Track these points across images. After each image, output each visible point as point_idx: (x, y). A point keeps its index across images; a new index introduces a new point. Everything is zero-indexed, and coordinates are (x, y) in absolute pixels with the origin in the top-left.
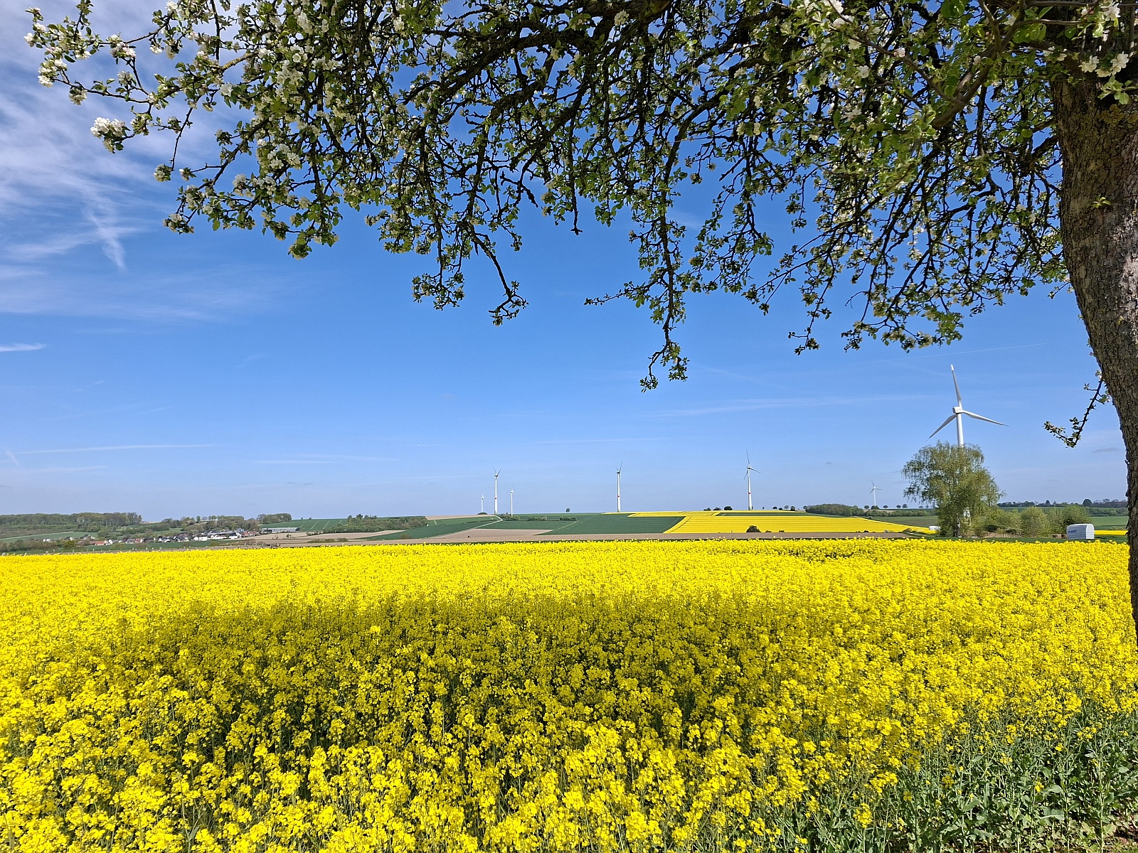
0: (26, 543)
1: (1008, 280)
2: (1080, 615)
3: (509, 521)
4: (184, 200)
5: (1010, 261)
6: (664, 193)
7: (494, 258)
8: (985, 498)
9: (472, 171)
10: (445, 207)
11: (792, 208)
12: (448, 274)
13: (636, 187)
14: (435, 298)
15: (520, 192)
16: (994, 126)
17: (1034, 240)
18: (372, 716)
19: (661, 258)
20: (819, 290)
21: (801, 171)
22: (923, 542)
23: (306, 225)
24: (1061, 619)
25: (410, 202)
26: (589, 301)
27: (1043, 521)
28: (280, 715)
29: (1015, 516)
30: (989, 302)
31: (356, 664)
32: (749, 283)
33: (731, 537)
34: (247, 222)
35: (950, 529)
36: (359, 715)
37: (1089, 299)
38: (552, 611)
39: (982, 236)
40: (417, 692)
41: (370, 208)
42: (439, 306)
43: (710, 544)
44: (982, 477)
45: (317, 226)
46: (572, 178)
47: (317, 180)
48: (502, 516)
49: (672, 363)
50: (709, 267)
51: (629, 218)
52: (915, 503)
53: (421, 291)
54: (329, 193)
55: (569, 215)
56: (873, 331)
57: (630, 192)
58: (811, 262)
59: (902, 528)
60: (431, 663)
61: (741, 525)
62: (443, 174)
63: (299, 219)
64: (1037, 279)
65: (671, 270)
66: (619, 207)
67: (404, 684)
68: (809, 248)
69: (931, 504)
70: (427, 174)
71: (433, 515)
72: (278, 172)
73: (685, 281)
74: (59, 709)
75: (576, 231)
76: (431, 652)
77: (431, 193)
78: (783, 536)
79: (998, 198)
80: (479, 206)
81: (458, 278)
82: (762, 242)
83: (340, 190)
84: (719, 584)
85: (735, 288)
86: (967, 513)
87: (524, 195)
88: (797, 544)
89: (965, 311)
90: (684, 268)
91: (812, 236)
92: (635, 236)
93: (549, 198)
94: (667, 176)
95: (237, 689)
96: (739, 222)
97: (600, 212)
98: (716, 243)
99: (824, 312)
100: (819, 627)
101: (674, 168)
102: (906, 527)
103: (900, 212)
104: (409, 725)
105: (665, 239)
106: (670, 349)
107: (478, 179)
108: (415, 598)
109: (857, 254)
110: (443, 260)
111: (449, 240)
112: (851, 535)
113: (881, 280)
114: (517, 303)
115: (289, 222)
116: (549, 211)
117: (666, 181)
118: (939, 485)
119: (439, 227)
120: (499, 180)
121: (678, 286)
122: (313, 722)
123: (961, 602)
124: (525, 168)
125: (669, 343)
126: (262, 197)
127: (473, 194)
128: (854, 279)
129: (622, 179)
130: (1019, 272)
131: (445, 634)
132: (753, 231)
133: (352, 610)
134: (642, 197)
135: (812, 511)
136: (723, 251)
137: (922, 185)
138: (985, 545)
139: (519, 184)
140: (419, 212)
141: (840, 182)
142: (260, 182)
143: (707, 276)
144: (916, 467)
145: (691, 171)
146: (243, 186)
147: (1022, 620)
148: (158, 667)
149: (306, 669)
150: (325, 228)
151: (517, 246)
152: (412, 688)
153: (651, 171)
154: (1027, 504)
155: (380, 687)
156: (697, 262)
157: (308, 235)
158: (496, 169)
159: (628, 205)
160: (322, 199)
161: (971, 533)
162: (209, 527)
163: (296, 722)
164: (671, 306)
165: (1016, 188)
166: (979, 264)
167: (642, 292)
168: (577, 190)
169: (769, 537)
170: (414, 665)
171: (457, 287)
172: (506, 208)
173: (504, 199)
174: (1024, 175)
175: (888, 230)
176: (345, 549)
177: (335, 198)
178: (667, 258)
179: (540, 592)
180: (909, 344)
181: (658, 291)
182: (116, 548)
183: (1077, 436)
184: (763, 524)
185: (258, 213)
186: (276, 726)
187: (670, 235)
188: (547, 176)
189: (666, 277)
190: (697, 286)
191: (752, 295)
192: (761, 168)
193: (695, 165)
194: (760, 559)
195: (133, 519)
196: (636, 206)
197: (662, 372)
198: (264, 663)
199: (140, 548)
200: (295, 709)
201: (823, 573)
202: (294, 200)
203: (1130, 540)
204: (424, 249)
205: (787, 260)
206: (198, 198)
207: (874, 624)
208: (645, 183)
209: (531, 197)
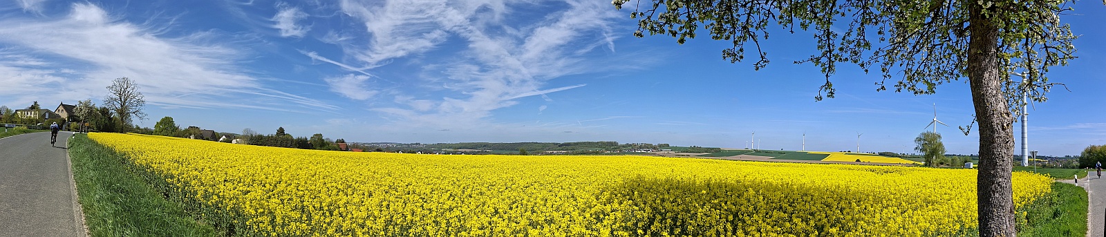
0: (585, 151)
1: (952, 74)
2: (965, 194)
3: (757, 152)
4: (640, 25)
5: (953, 67)
6: (829, 19)
7: (757, 42)
8: (940, 152)
9: (750, 5)
10: (737, 20)
11: (880, 33)
12: (737, 48)
13: (818, 15)
14: (731, 58)
15: (769, 14)
16: (952, 17)
17: (961, 61)
18: (704, 226)
19: (827, 46)
20: (887, 67)
21: (884, 18)
22: (918, 168)
23: (684, 30)
24: (959, 196)
25: (723, 19)
26: (795, 62)
27: (958, 161)
28: (669, 221)
29: (950, 159)
30: (945, 82)
31: (697, 205)
32: (861, 60)
33: (849, 163)
34: (663, 31)
35: (928, 164)
36: (698, 225)
37: (974, 85)
38: (770, 188)
39: (945, 56)
40: (720, 218)
41: (708, 22)
42: (733, 62)
43: (840, 165)
44: (940, 145)
45: (688, 31)
46: (791, 9)
47: (689, 12)
48: (755, 150)
49: (829, 91)
50: (846, 52)
51: (814, 29)
52: (918, 153)
53: (726, 55)
54: (693, 17)
55: (789, 25)
56: (905, 86)
57: (816, 17)
58: (886, 55)
59: (912, 162)
60: (726, 208)
61: (854, 158)
62: (737, 6)
63: (681, 29)
64: (961, 75)
65: (830, 52)
66: (810, 23)
67: (715, 214)
68: (885, 50)
69: (923, 154)
70: (730, 6)
71: (725, 147)
72: (674, 10)
73: (836, 56)
74: (608, 208)
75: (792, 32)
76: (726, 203)
77: (732, 15)
78: (869, 164)
79: (950, 43)
80: (751, 20)
81: (741, 50)
82: (867, 44)
83: (697, 15)
84: (840, 182)
85: (855, 62)
86: (934, 157)
87: (771, 15)
88: (874, 167)
89: (936, 83)
90: (836, 51)
91: (887, 45)
92: (816, 36)
93: (781, 17)
94: (831, 12)
95: (654, 209)
96: (859, 34)
97: (802, 25)
98: (849, 42)
99: (889, 76)
100: (878, 200)
101: (834, 9)
102: (914, 162)
103: (918, 42)
104: (717, 231)
105: (829, 39)
106: (828, 85)
107: (751, 8)
108: (718, 181)
109: (903, 55)
110: (735, 43)
111: (738, 34)
112: (894, 164)
113: (910, 67)
114: (765, 61)
115: (678, 31)
116: (781, 23)
117: (830, 14)
118: (926, 147)
119: (735, 28)
120: (761, 9)
121: (833, 59)
122: (681, 225)
123: (928, 191)
124: (772, 4)
125: (828, 82)
126: (668, 21)
127: (749, 15)
128: (901, 65)
129: (812, 11)
130: (956, 72)
131: (731, 196)
132: (864, 39)
133: (694, 183)
134: (820, 19)
135: (881, 154)
136: (852, 46)
137: (927, 33)
138: (939, 169)
139: (769, 11)
140: (726, 23)
141: (899, 25)
142: (668, 15)
143: (845, 55)
144: (919, 139)
145: (841, 11)
146: (662, 17)
147: (947, 197)
148: (628, 197)
149: (678, 205)
150: (691, 31)
151: (766, 37)
152: (718, 217)
153: (824, 9)
154: (954, 155)
155: (706, 215)
156: (841, 49)
157: (685, 34)
158: (759, 4)
159: (814, 23)
160: (690, 20)
161: (935, 165)
162: (641, 147)
163: (675, 224)
164: (829, 67)
165: (958, 41)
166: (943, 67)
167: (818, 60)
168: (793, 15)
169: (864, 164)
170: (719, 208)
171: (741, 54)
172: (763, 21)
173: (762, 17)
174: (960, 37)
175: (914, 47)
176: (689, 159)
177: (695, 19)
178: (829, 46)
179: (767, 180)
180: (916, 93)
181: (824, 60)
182: (611, 154)
183: (968, 132)
184: (862, 159)
185: (667, 28)
186: (668, 225)
187: (831, 37)
188: (780, 8)
189: (828, 54)
190: (841, 59)
191: (862, 65)
192: (868, 14)
193: (843, 9)
194: (859, 172)
195: (615, 144)
196: (818, 23)
197: (824, 94)
198: (663, 200)
199: (619, 154)
200: (675, 219)
201: (881, 179)
202: (680, 21)
203: (979, 168)
204: (728, 38)
205: (877, 53)
206: (645, 23)
207: (896, 199)
208: (821, 14)
209: (774, 16)
